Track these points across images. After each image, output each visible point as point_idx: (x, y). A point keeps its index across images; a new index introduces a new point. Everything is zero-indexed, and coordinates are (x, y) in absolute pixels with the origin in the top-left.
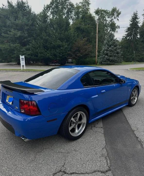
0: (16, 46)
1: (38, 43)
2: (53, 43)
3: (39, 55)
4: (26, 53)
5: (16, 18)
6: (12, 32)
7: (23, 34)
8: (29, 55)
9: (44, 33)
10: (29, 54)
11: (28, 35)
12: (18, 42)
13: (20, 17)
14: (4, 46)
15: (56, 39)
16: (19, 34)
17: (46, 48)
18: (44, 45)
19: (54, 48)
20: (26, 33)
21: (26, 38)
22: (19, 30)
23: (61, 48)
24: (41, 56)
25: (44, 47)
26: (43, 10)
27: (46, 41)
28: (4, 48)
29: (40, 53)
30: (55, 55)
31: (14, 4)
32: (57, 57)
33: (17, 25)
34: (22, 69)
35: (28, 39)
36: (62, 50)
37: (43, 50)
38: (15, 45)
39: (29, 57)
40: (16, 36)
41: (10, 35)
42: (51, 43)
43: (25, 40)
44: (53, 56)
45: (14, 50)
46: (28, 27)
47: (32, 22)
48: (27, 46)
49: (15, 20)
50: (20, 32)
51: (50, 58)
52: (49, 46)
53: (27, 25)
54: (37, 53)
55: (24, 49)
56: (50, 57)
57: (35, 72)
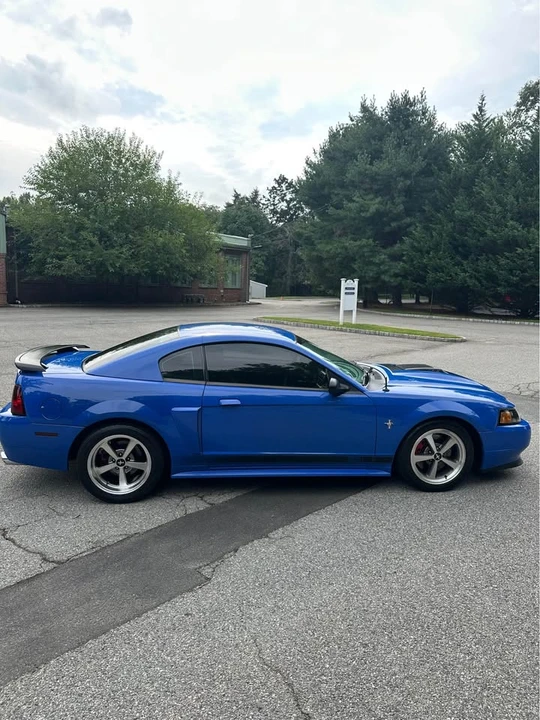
0: (361, 247)
1: (434, 233)
2: (488, 232)
3: (431, 276)
4: (387, 268)
5: (376, 155)
6: (354, 201)
7: (388, 207)
8: (396, 275)
9: (460, 199)
10: (397, 271)
11: (405, 209)
12: (370, 233)
13: (387, 151)
14: (328, 248)
15: (504, 217)
16: (374, 205)
17: (460, 250)
18: (455, 240)
19: (492, 249)
20: (398, 200)
21: (397, 218)
22: (377, 193)
23: (519, 250)
24: (438, 281)
25: (456, 248)
26: (474, 115)
27: (465, 224)
28: (328, 252)
29: (436, 269)
30: (492, 278)
31: (379, 112)
32: (499, 285)
33: (373, 179)
34: (341, 323)
35: (405, 221)
36: (521, 257)
37: (448, 260)
38: (358, 243)
39: (395, 284)
40: (363, 215)
41: (350, 210)
42: (483, 234)
43: (394, 224)
44: (484, 282)
45: (353, 260)
46: (408, 182)
47: (424, 164)
48: (398, 245)
49: (371, 164)
50: (379, 199)
51: (468, 286)
52: (472, 242)
53: (406, 175)
54: (425, 268)
55: (383, 257)
56: (471, 282)
57: (375, 334)
